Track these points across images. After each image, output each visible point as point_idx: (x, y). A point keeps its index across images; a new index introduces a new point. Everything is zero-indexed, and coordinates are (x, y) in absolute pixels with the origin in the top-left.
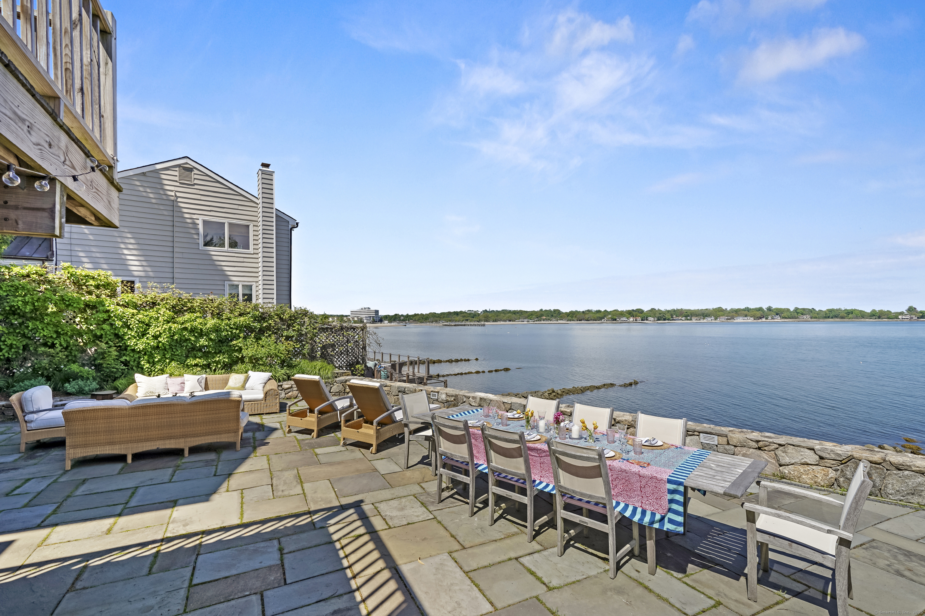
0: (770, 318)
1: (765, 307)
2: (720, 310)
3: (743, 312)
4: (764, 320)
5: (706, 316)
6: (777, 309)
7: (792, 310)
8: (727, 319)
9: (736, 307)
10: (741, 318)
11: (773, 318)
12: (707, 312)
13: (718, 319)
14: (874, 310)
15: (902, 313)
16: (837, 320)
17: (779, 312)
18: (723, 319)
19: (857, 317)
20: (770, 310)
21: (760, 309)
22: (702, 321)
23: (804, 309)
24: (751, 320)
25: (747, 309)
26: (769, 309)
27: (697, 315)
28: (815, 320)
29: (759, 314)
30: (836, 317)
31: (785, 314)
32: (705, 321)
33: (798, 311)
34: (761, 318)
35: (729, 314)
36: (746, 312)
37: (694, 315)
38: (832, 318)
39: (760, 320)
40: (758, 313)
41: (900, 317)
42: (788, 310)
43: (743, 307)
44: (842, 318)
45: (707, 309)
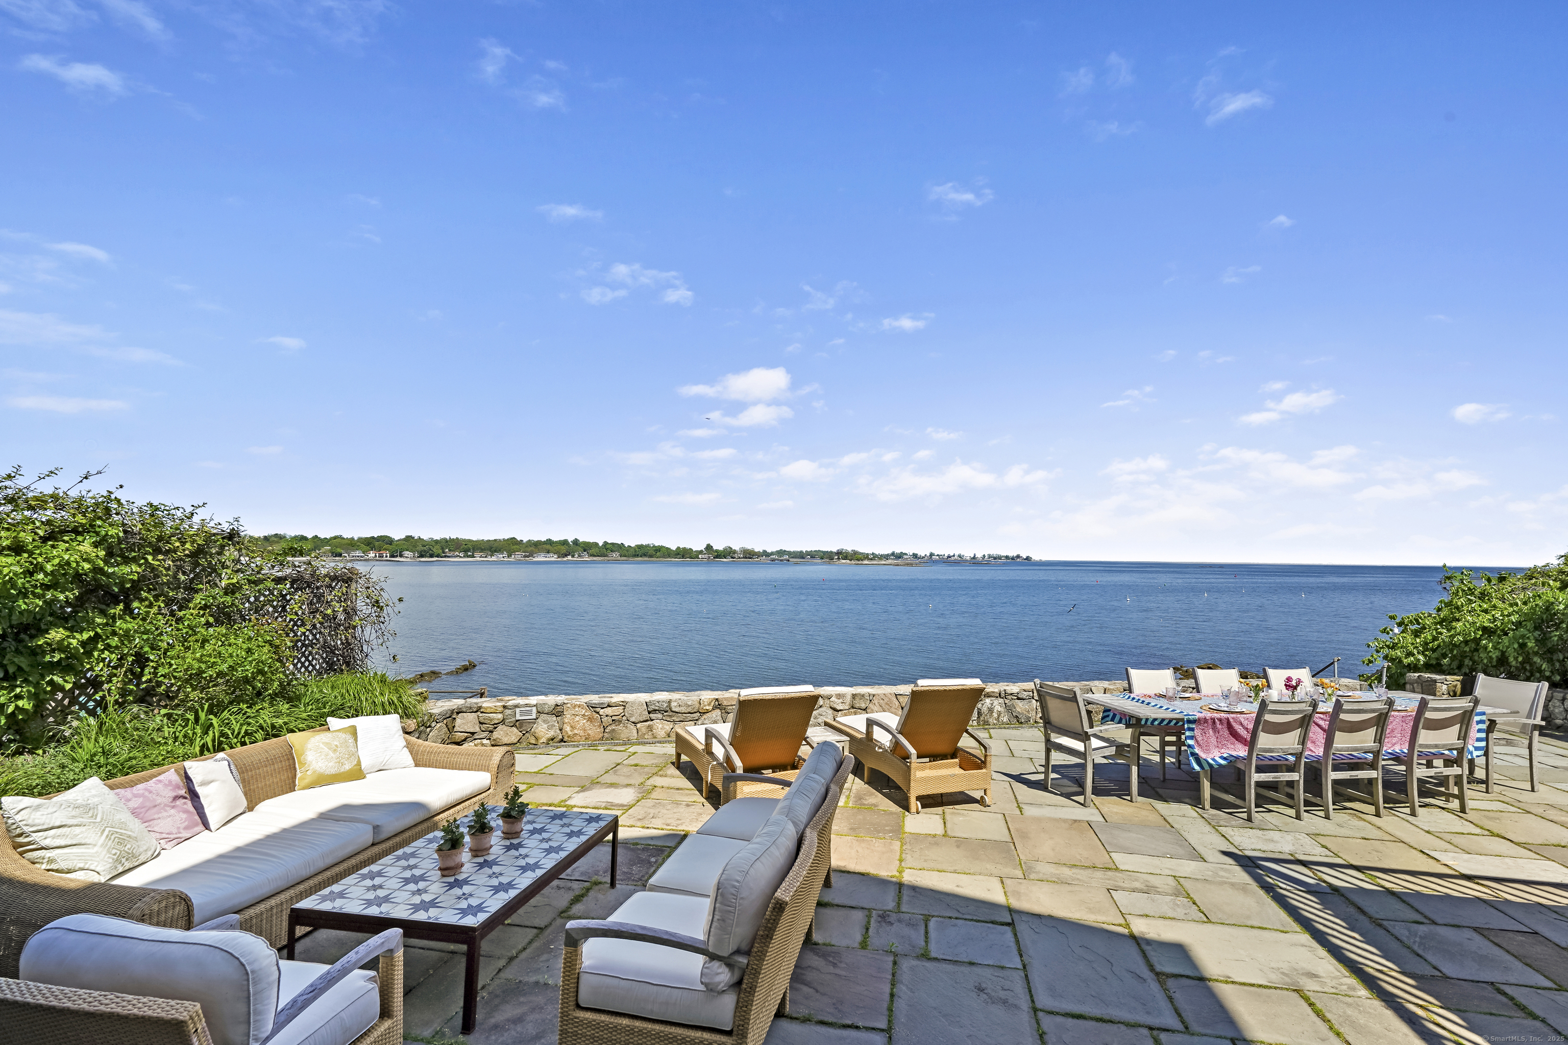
0: (576, 556)
1: (570, 540)
2: (513, 541)
3: (545, 546)
4: (570, 558)
5: (495, 551)
6: (585, 543)
7: (601, 544)
8: (525, 556)
9: (536, 538)
10: (543, 555)
11: (579, 556)
12: (496, 545)
13: (513, 556)
14: (678, 548)
15: (701, 552)
16: (646, 559)
17: (587, 547)
18: (518, 556)
19: (664, 557)
20: (577, 545)
21: (565, 542)
22: (489, 559)
23: (613, 544)
24: (554, 558)
25: (549, 542)
26: (576, 542)
27: (482, 550)
28: (624, 558)
29: (564, 549)
30: (644, 555)
31: (593, 551)
32: (494, 558)
33: (608, 546)
34: (566, 555)
35: (527, 549)
36: (548, 547)
37: (478, 549)
38: (641, 556)
39: (565, 559)
40: (563, 547)
41: (700, 556)
42: (596, 544)
43: (544, 539)
44: (651, 556)
45: (495, 540)
